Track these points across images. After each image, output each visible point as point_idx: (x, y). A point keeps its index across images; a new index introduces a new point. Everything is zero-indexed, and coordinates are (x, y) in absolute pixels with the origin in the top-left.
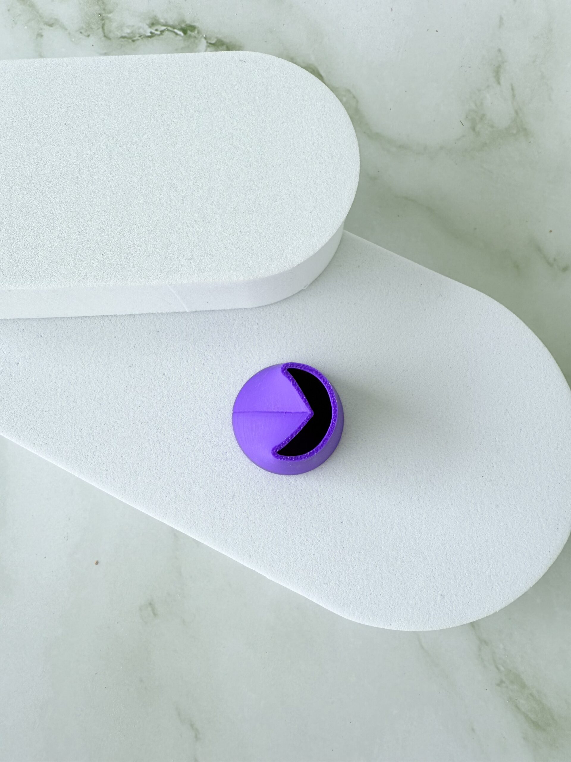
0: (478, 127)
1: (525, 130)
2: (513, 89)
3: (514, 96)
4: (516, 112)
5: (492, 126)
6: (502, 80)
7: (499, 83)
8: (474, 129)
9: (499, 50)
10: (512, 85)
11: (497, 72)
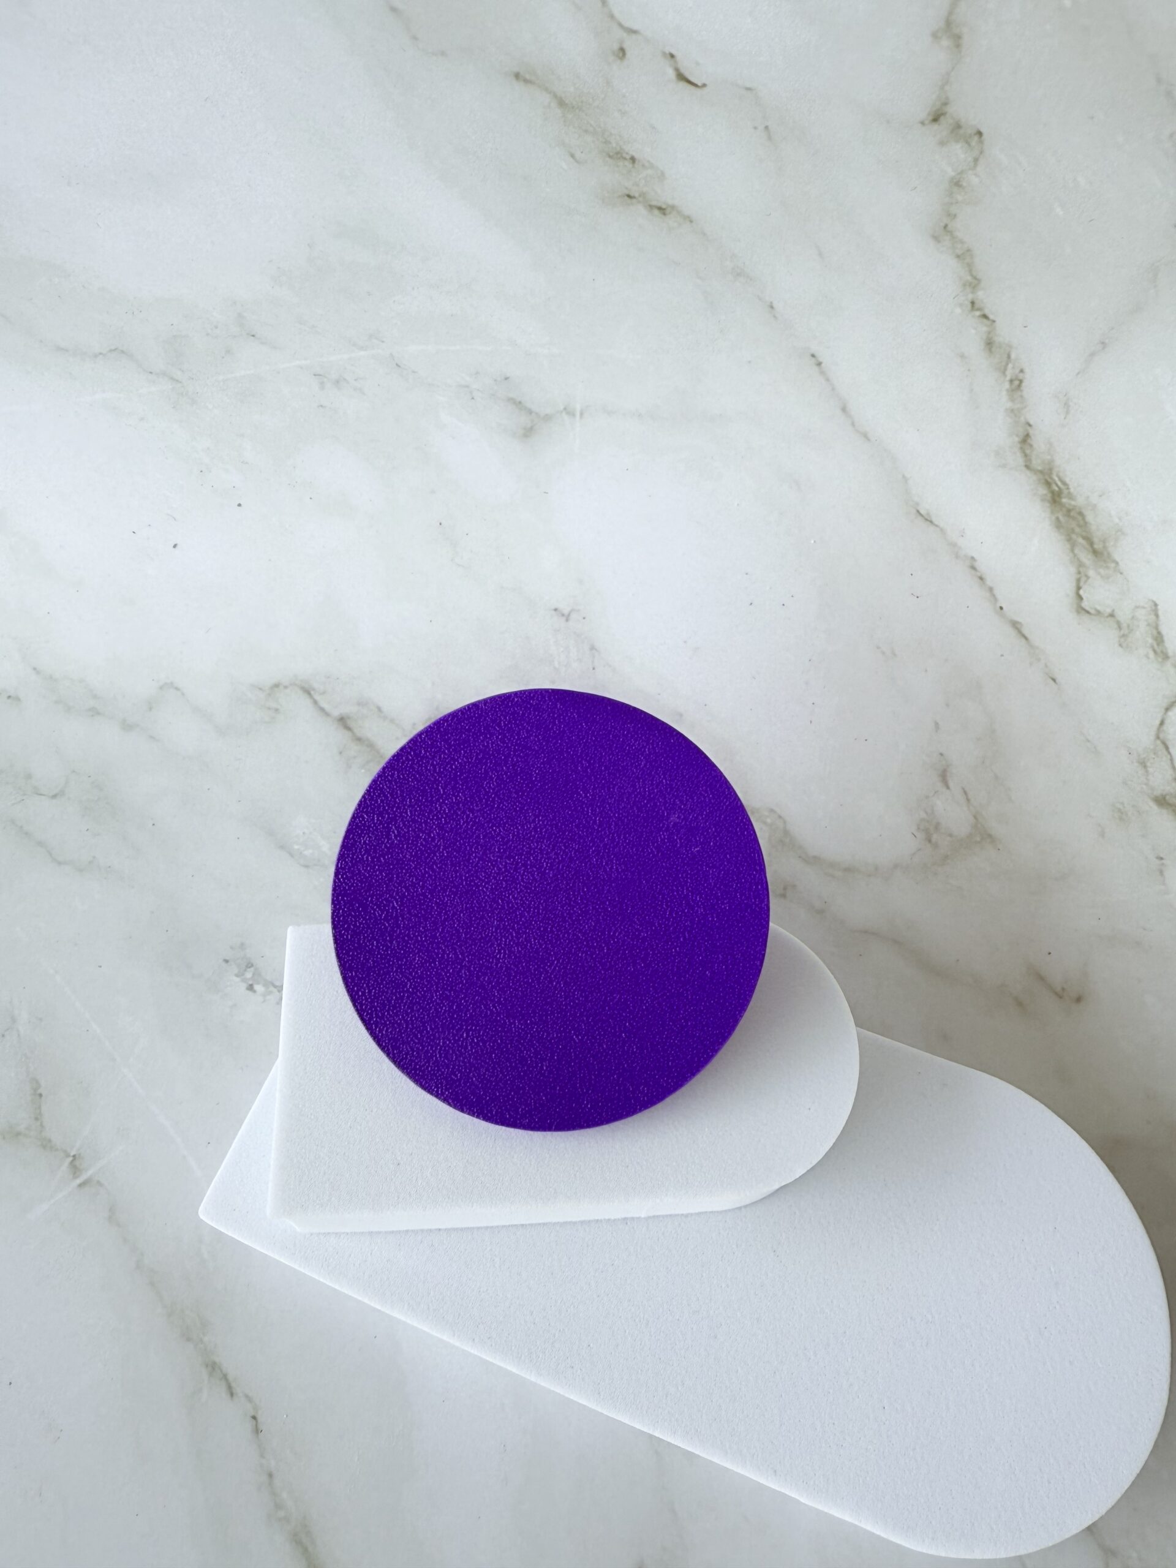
0: (935, 837)
1: (990, 836)
2: (965, 793)
3: (968, 800)
4: (975, 817)
5: (951, 835)
6: (951, 784)
7: (948, 788)
8: (930, 841)
9: (941, 754)
10: (963, 789)
11: (944, 777)
